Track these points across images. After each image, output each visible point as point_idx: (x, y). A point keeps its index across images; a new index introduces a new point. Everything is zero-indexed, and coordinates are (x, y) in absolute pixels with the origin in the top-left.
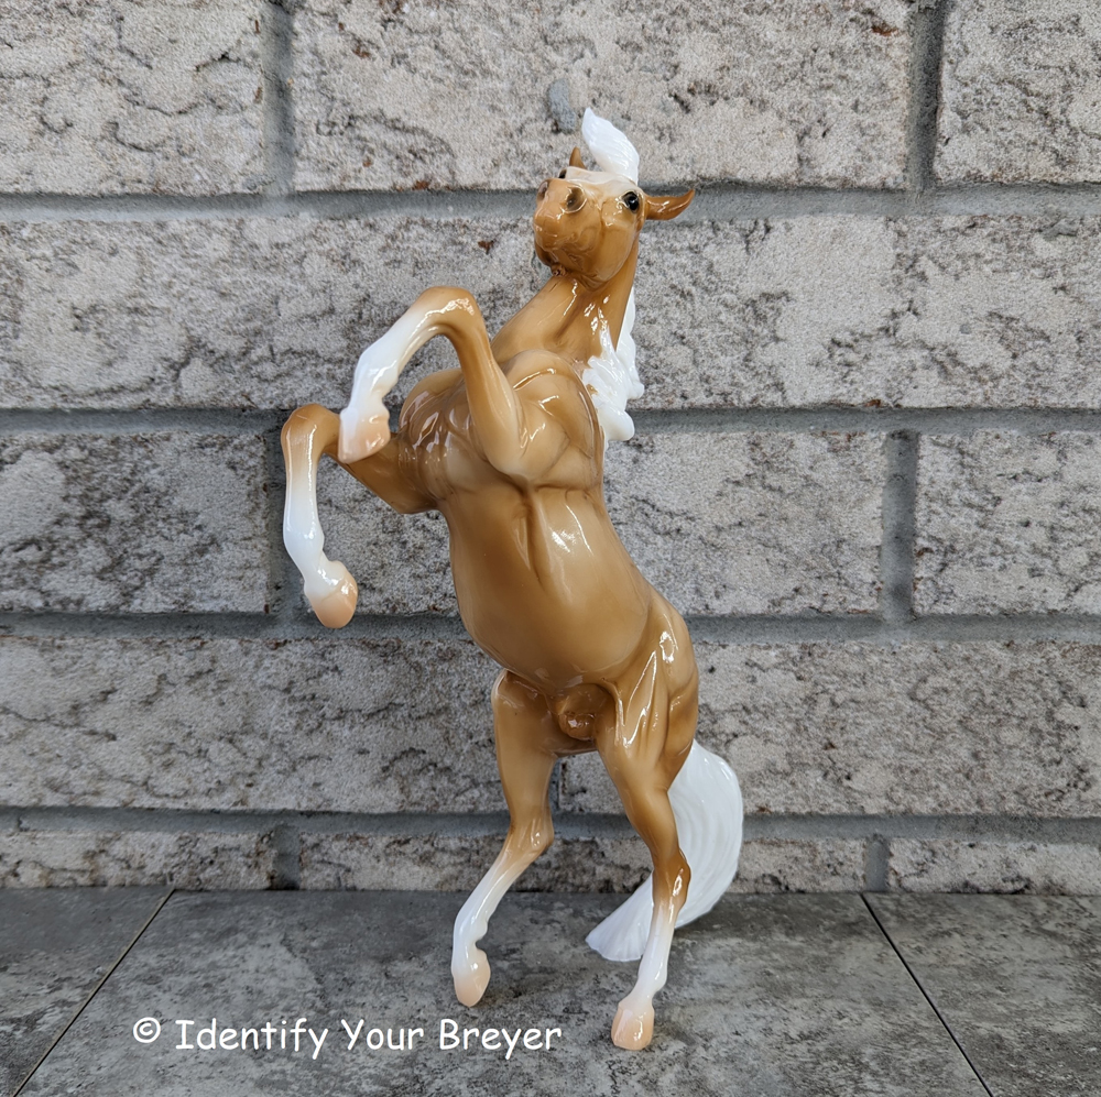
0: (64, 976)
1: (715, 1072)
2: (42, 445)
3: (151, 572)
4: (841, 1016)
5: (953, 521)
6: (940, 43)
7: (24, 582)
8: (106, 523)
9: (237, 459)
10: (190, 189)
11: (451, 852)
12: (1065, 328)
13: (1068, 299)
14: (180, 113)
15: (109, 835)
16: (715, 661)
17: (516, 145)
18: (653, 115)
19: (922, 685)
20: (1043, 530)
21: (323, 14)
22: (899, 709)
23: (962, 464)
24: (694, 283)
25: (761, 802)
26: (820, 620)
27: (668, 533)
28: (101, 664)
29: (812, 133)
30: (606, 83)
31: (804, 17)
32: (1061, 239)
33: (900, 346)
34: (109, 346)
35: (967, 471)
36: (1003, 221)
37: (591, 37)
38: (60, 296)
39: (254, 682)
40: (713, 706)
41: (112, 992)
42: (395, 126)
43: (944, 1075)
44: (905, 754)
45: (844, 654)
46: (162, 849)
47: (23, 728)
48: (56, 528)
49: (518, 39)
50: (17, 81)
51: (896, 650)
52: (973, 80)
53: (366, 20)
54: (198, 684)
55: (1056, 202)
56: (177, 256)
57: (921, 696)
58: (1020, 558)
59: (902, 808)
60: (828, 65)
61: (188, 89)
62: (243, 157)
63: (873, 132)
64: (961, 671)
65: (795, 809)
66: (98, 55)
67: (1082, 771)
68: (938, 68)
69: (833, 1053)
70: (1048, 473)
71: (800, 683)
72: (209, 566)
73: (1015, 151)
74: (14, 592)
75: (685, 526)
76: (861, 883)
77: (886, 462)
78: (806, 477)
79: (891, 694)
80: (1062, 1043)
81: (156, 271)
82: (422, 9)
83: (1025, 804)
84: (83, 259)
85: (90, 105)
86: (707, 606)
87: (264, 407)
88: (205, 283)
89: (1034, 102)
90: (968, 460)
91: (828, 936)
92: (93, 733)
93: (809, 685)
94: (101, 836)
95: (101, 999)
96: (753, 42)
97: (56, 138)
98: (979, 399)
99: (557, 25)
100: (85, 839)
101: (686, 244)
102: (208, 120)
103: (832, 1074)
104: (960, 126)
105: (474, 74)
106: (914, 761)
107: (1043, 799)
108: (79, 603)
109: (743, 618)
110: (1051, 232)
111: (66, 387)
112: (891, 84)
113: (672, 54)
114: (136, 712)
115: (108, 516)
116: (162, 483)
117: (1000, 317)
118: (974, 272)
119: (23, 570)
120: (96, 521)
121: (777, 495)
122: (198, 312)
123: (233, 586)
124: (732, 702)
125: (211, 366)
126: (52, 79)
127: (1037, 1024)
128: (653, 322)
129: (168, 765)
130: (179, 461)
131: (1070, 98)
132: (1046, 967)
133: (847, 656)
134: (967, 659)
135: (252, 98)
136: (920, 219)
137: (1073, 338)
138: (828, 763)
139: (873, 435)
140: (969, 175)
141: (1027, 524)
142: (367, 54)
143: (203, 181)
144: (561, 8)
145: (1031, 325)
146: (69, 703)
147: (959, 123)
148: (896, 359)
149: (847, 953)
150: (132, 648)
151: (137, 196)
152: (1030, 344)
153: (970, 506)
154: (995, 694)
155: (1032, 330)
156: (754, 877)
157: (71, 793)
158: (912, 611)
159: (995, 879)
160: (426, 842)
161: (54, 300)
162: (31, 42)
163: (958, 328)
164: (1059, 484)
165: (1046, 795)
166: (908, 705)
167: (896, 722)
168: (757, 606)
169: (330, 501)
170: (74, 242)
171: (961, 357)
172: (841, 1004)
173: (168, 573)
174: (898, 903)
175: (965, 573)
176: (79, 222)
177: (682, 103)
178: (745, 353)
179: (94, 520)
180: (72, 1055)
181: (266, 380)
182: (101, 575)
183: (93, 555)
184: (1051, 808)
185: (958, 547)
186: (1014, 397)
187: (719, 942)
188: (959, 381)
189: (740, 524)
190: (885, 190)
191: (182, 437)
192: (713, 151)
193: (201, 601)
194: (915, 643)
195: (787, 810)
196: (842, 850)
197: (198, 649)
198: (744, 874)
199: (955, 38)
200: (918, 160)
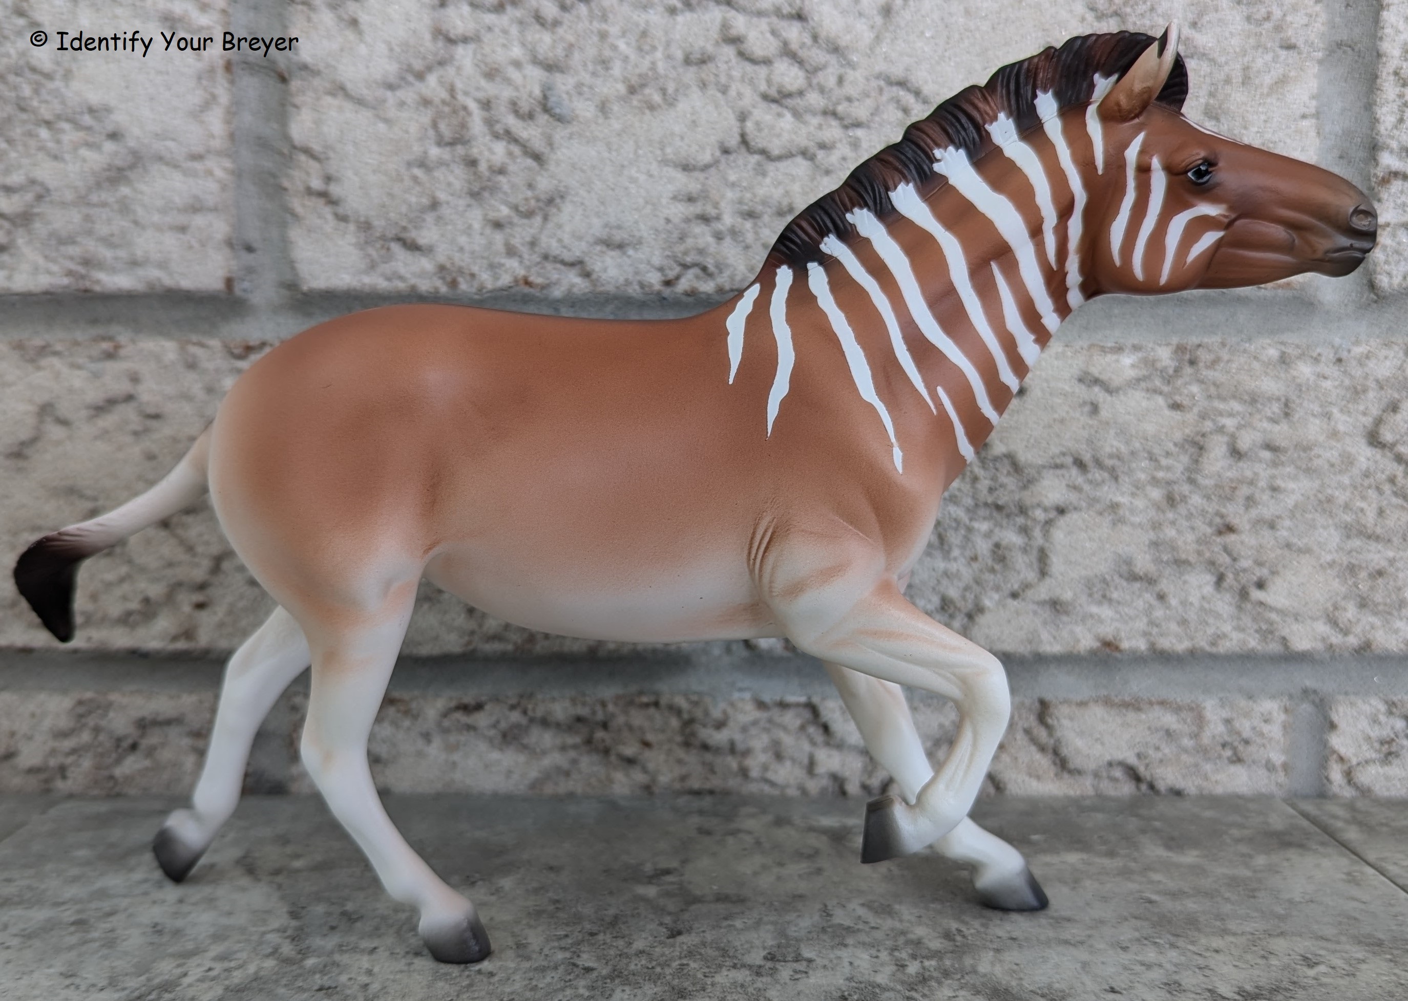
3: (26, 219)
11: (558, 725)
19: (1390, 419)
22: (1347, 462)
25: (1107, 631)
40: (1023, 457)
44: (1356, 543)
45: (1252, 364)
51: (1344, 355)
54: (108, 421)
57: (1389, 439)
59: (1353, 641)
65: (1165, 643)
71: (1177, 415)
72: (124, 208)
76: (1281, 777)
77: (1323, 17)
79: (1334, 434)
91: (1243, 848)
93: (1191, 417)
106: (1376, 556)
123: (171, 241)
124: (1055, 450)
133: (1256, 365)
138: (1224, 559)
149: (1287, 872)
156: (1092, 766)
158: (1369, 285)
160: (513, 707)
166: (1364, 454)
167: (1341, 486)
172: (1306, 944)
173: (54, 219)
174: (1350, 808)
193: (113, 270)
194: (1373, 343)
195: (1152, 647)
196: (1247, 715)
197: (110, 356)
198: (1076, 762)
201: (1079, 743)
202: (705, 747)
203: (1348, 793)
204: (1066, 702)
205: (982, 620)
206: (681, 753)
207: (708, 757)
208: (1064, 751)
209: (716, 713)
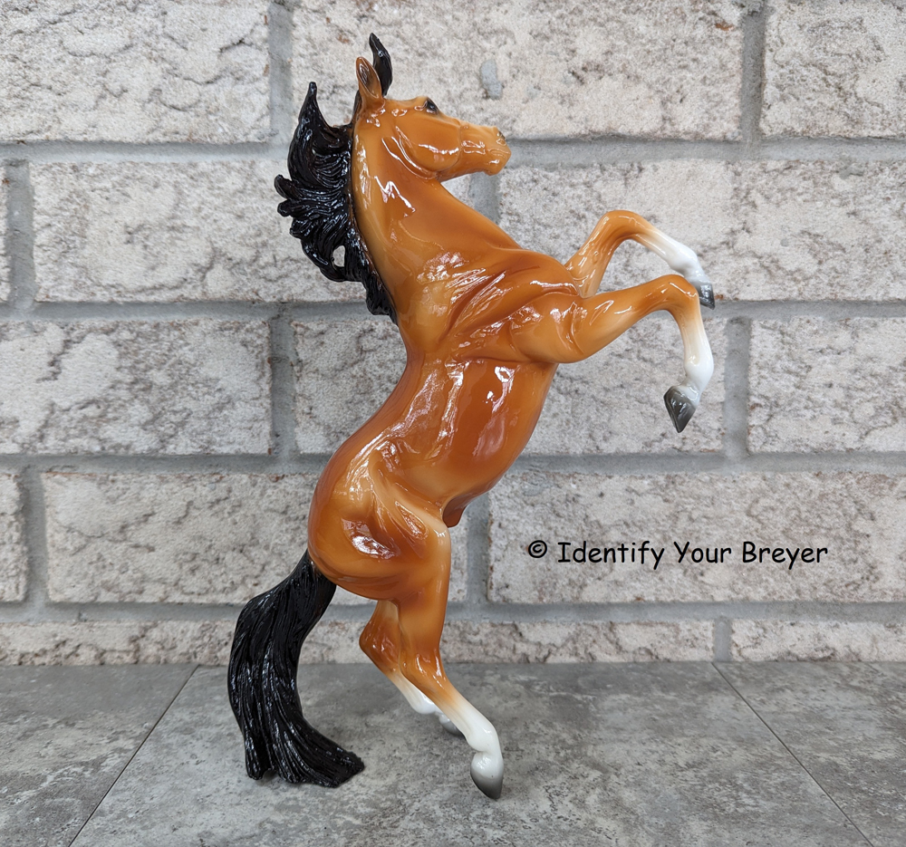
0: (119, 730)
1: (627, 794)
2: (102, 329)
3: (182, 424)
4: (715, 750)
5: (777, 383)
6: (763, 37)
7: (86, 432)
8: (148, 388)
9: (249, 339)
10: (215, 138)
12: (855, 243)
13: (857, 222)
14: (208, 83)
15: (149, 624)
16: (604, 488)
17: (456, 107)
18: (557, 86)
19: (755, 505)
20: (842, 390)
21: (315, 11)
22: (738, 523)
23: (782, 342)
24: (587, 209)
25: (638, 593)
26: (680, 457)
27: (569, 393)
28: (144, 494)
29: (673, 100)
30: (523, 63)
31: (666, 17)
32: (852, 177)
33: (737, 255)
34: (153, 255)
35: (787, 347)
36: (810, 164)
37: (510, 28)
38: (117, 218)
39: (259, 507)
40: (602, 522)
41: (157, 741)
43: (801, 792)
45: (698, 483)
46: (189, 634)
47: (84, 543)
48: (111, 391)
49: (458, 30)
50: (87, 59)
51: (736, 479)
52: (787, 63)
53: (346, 15)
54: (216, 508)
55: (848, 151)
56: (205, 189)
57: (755, 513)
58: (825, 411)
59: (741, 596)
60: (684, 51)
61: (214, 65)
62: (256, 115)
63: (717, 99)
64: (783, 495)
65: (662, 598)
66: (147, 40)
67: (872, 568)
68: (762, 54)
69: (714, 777)
70: (844, 348)
71: (667, 504)
72: (226, 419)
73: (818, 115)
74: (79, 440)
75: (581, 387)
76: (711, 653)
77: (727, 341)
78: (670, 352)
79: (733, 511)
80: (882, 766)
81: (189, 200)
82: (387, 8)
83: (832, 592)
84: (134, 190)
85: (141, 77)
86: (598, 448)
87: (268, 300)
88: (226, 208)
89: (830, 78)
90: (787, 339)
91: (693, 691)
92: (137, 546)
93: (672, 505)
94: (143, 624)
95: (148, 746)
96: (630, 35)
97: (115, 100)
98: (795, 294)
99: (487, 20)
100: (130, 627)
101: (581, 181)
102: (228, 88)
103: (716, 793)
104: (779, 96)
105: (426, 57)
107: (844, 588)
108: (128, 447)
109: (624, 456)
110: (845, 172)
111: (120, 285)
112: (730, 65)
113: (572, 42)
114: (170, 530)
115: (151, 383)
116: (192, 357)
117: (810, 234)
118: (790, 202)
119: (85, 423)
120: (142, 386)
121: (648, 365)
122: (220, 230)
123: (245, 435)
124: (616, 518)
125: (229, 270)
126: (113, 57)
127: (861, 754)
128: (556, 237)
129: (193, 571)
130: (205, 341)
131: (857, 77)
132: (858, 712)
133: (700, 483)
134: (788, 485)
135: (262, 72)
136: (750, 163)
137: (862, 250)
139: (718, 321)
140: (785, 131)
141: (831, 386)
142: (347, 41)
143: (224, 133)
144: (490, 8)
145: (832, 240)
146: (120, 524)
147: (778, 93)
148: (734, 265)
149: (710, 704)
150: (167, 482)
151: (176, 144)
152: (831, 254)
153: (789, 372)
154: (808, 511)
155: (832, 244)
156: (632, 649)
157: (121, 592)
158: (747, 450)
159: (810, 649)
161: (112, 220)
162: (96, 30)
163: (779, 242)
164: (853, 356)
165: (847, 586)
166: (745, 520)
167: (736, 532)
168: (635, 447)
169: (317, 370)
170: (128, 178)
171: (782, 263)
172: (713, 741)
173: (195, 424)
174: (740, 668)
175: (785, 422)
176: (132, 163)
177: (578, 77)
178: (625, 260)
179: (141, 386)
180: (129, 789)
181: (270, 280)
182: (144, 426)
183: (139, 412)
184: (850, 596)
185: (781, 402)
186: (820, 293)
187: (614, 697)
188: (780, 281)
189: (622, 386)
190: (726, 141)
191: (208, 322)
192: (601, 113)
193: (220, 446)
194: (749, 473)
195: (657, 599)
196: (697, 628)
197: (218, 481)
198: (625, 648)
199: (774, 33)
200: (748, 120)
201: (627, 640)
202: (470, 642)
203: (740, 659)
204: (622, 623)
205: (586, 589)
206: (459, 645)
207: (471, 646)
208: (620, 643)
209: (475, 629)
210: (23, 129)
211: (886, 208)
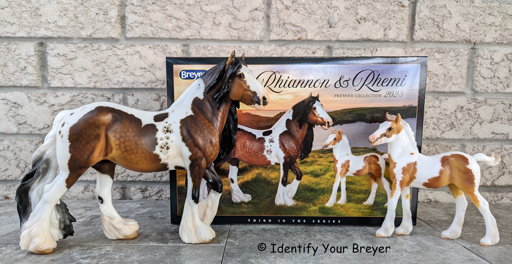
6: (415, 10)
10: (247, 39)
12: (441, 74)
13: (442, 67)
14: (246, 21)
17: (321, 30)
18: (352, 24)
20: (436, 119)
29: (387, 29)
30: (342, 17)
31: (386, 3)
32: (441, 54)
36: (428, 49)
37: (338, 6)
42: (294, 25)
49: (322, 6)
52: (422, 18)
55: (440, 45)
58: (430, 125)
60: (391, 14)
61: (247, 16)
62: (259, 32)
63: (401, 29)
66: (227, 8)
68: (415, 15)
70: (437, 106)
73: (431, 34)
85: (225, 20)
89: (435, 23)
96: (374, 8)
97: (217, 26)
99: (331, 4)
102: (251, 23)
105: (312, 14)
110: (439, 52)
112: (405, 18)
113: (357, 11)
131: (444, 23)
135: (262, 18)
136: (410, 48)
137: (443, 76)
140: (421, 39)
141: (432, 118)
142: (288, 9)
143: (250, 37)
147: (419, 27)
151: (235, 40)
152: (434, 77)
164: (440, 109)
177: (358, 22)
190: (403, 42)
192: (365, 33)
199: (419, 9)
200: (409, 36)
210: (189, 35)
211: (451, 63)
